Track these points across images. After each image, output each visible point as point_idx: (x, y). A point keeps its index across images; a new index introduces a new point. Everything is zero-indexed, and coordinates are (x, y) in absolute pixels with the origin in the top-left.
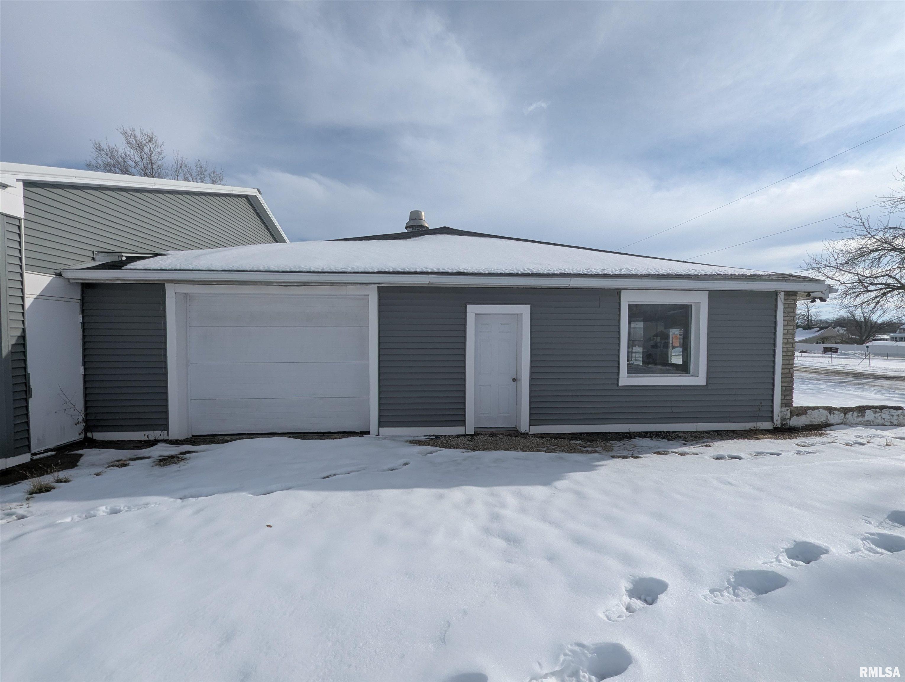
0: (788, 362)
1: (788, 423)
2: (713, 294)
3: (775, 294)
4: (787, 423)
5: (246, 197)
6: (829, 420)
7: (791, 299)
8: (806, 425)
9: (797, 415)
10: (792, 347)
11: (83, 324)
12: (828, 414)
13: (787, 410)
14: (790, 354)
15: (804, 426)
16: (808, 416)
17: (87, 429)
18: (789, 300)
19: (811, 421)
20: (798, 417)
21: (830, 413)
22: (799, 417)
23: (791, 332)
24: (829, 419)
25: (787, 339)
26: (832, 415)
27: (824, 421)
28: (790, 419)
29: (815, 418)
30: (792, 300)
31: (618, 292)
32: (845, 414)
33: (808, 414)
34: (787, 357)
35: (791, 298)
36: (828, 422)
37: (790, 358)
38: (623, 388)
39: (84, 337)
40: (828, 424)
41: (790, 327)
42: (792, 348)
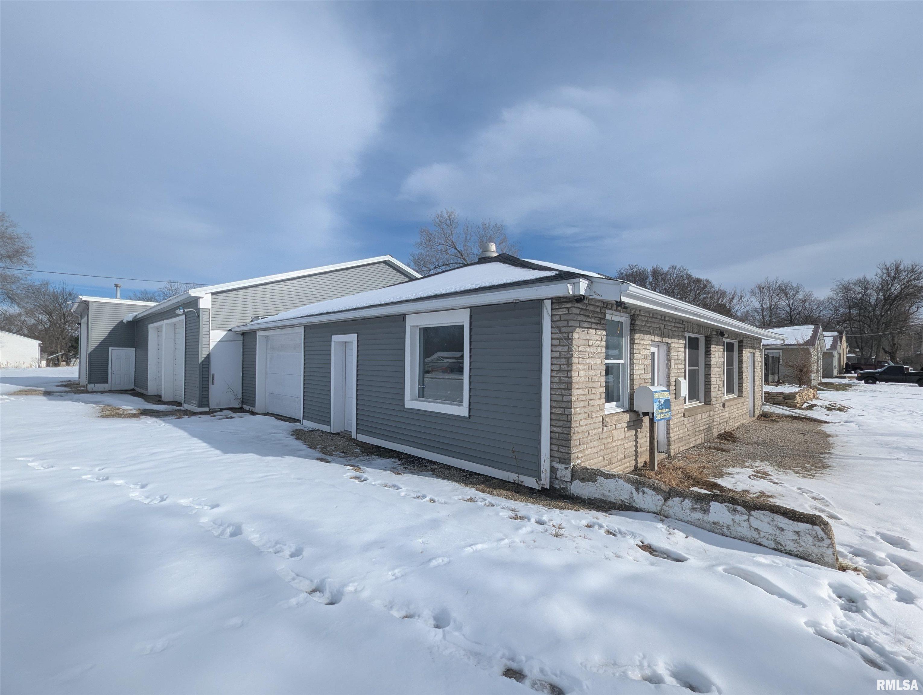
0: (560, 398)
1: (569, 488)
2: (474, 311)
3: (538, 303)
4: (566, 488)
5: (385, 262)
6: (634, 502)
7: (563, 308)
8: (596, 499)
9: (583, 480)
10: (567, 377)
11: (243, 352)
12: (634, 491)
13: (566, 469)
14: (563, 386)
15: (593, 499)
16: (597, 485)
17: (242, 402)
18: (561, 310)
19: (603, 494)
20: (582, 482)
21: (637, 489)
22: (585, 483)
23: (565, 355)
24: (635, 498)
25: (560, 365)
26: (641, 494)
27: (626, 501)
28: (571, 482)
29: (609, 491)
30: (564, 310)
31: (403, 317)
32: (666, 500)
33: (598, 481)
34: (559, 390)
35: (563, 306)
36: (634, 504)
37: (564, 392)
38: (407, 410)
39: (243, 358)
40: (632, 507)
41: (563, 347)
42: (567, 379)
